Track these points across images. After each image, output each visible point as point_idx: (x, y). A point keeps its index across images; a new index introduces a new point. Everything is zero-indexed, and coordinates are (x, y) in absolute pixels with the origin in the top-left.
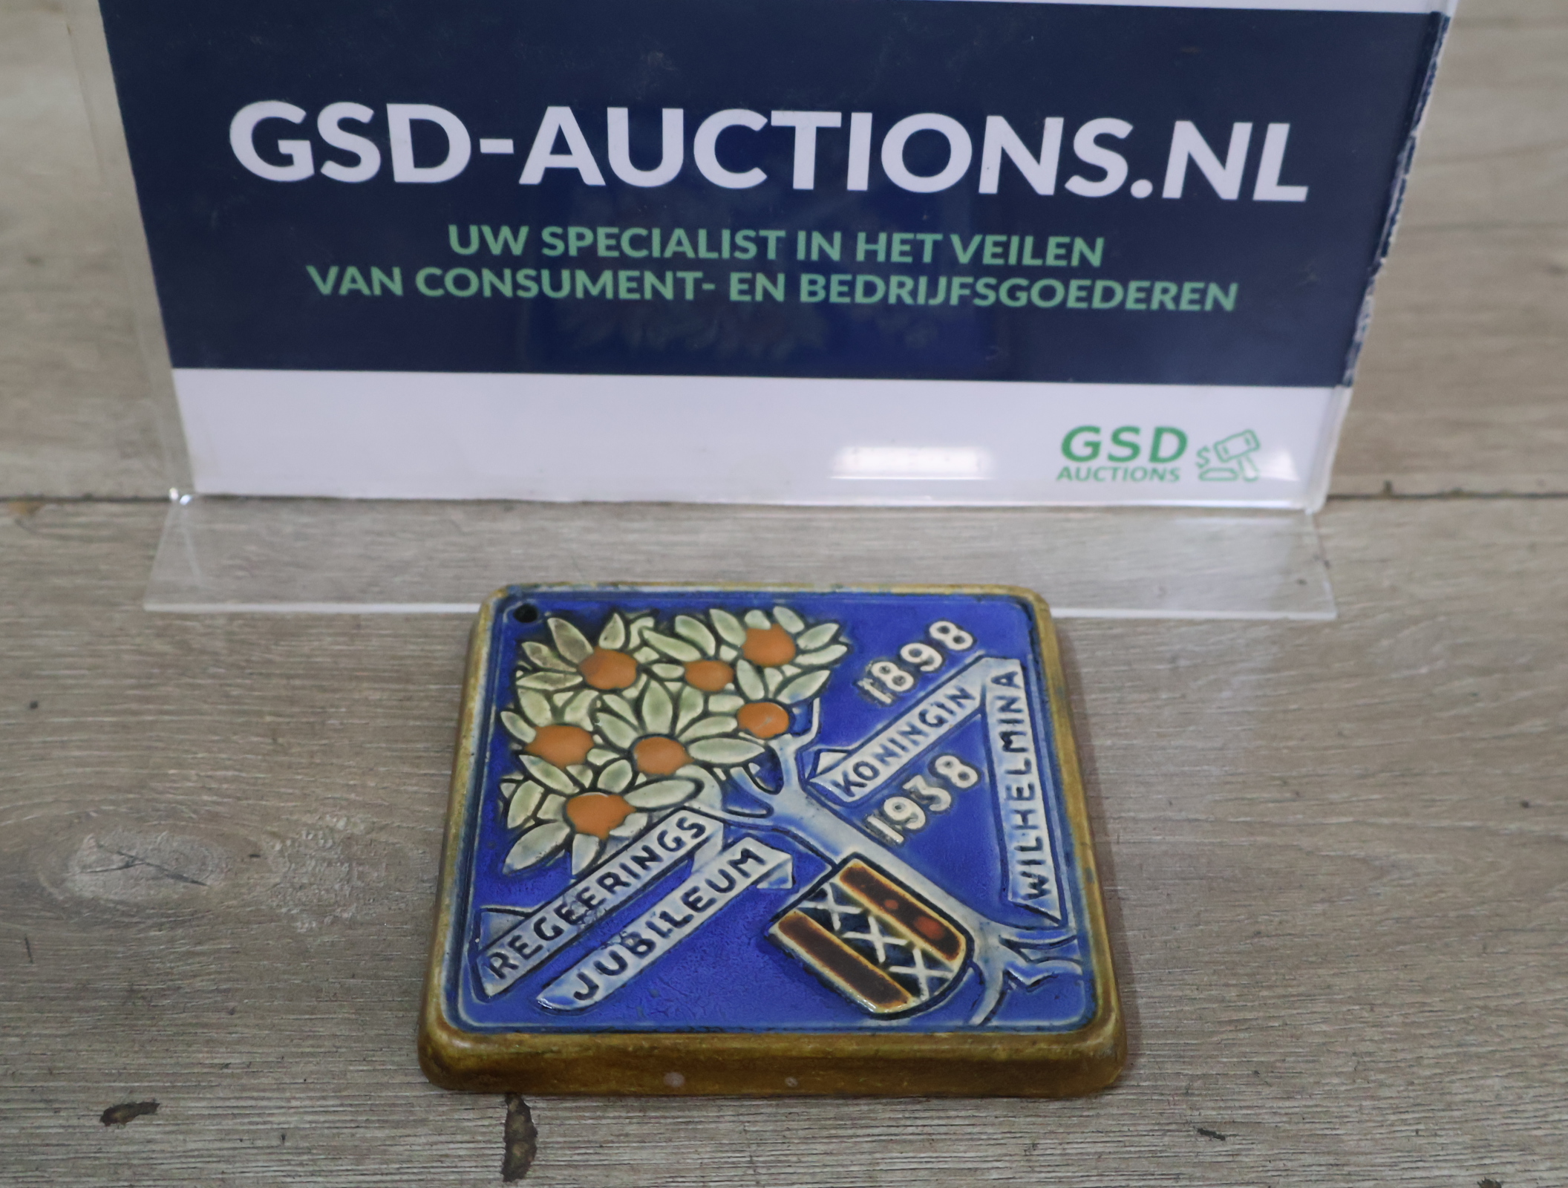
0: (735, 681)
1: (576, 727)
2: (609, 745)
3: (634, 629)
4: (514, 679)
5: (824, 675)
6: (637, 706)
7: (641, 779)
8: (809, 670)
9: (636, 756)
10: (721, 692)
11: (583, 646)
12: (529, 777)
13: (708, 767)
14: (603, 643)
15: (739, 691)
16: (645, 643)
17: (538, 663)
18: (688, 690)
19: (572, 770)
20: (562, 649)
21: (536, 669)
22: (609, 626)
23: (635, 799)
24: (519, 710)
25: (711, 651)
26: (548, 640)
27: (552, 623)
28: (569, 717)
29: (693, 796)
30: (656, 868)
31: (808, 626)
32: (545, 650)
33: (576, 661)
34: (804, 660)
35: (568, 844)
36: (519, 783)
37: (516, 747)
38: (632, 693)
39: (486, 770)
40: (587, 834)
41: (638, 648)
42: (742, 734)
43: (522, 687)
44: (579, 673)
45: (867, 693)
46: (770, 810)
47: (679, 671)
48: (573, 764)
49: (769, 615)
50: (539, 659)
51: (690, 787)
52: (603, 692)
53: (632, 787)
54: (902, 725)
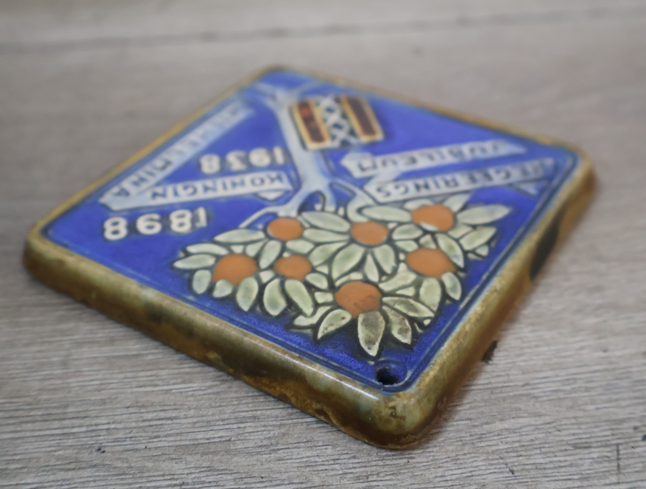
0: (280, 256)
1: (411, 269)
2: (397, 251)
3: (314, 320)
4: (434, 321)
5: (221, 238)
6: (359, 267)
7: (391, 226)
8: (226, 245)
9: (384, 238)
10: (295, 254)
11: (365, 321)
12: (465, 253)
13: (346, 217)
14: (348, 318)
15: (284, 249)
16: (317, 306)
17: (407, 322)
18: (315, 263)
19: (433, 246)
20: (383, 325)
21: (412, 320)
22: (332, 329)
23: (405, 217)
24: (445, 295)
25: (277, 281)
26: (388, 337)
27: (373, 352)
28: (412, 277)
29: (368, 206)
30: (421, 182)
31: (192, 272)
32: (395, 333)
33: (378, 314)
34: (222, 251)
35: (464, 208)
36: (473, 251)
37: (462, 275)
38: (356, 276)
39: (492, 268)
40: (448, 209)
41: (324, 304)
42: (307, 225)
43: (431, 310)
44: (382, 304)
45: (208, 218)
46: (331, 186)
47: (310, 278)
48: (429, 250)
49: (211, 288)
50: (405, 324)
51: (366, 212)
52: (375, 285)
53: (400, 224)
54: (210, 195)
